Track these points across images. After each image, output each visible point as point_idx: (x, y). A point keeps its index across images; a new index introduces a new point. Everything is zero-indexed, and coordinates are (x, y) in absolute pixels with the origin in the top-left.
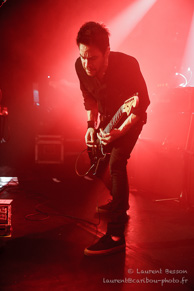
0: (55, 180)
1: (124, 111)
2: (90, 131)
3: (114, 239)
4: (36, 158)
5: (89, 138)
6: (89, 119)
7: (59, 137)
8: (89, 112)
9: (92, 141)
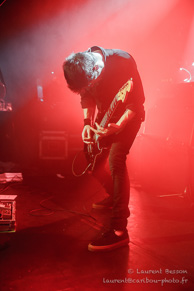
0: (59, 176)
1: (119, 99)
2: (87, 128)
3: (118, 233)
4: (40, 154)
5: (86, 135)
6: (86, 117)
7: (63, 132)
8: (86, 110)
9: (89, 137)
